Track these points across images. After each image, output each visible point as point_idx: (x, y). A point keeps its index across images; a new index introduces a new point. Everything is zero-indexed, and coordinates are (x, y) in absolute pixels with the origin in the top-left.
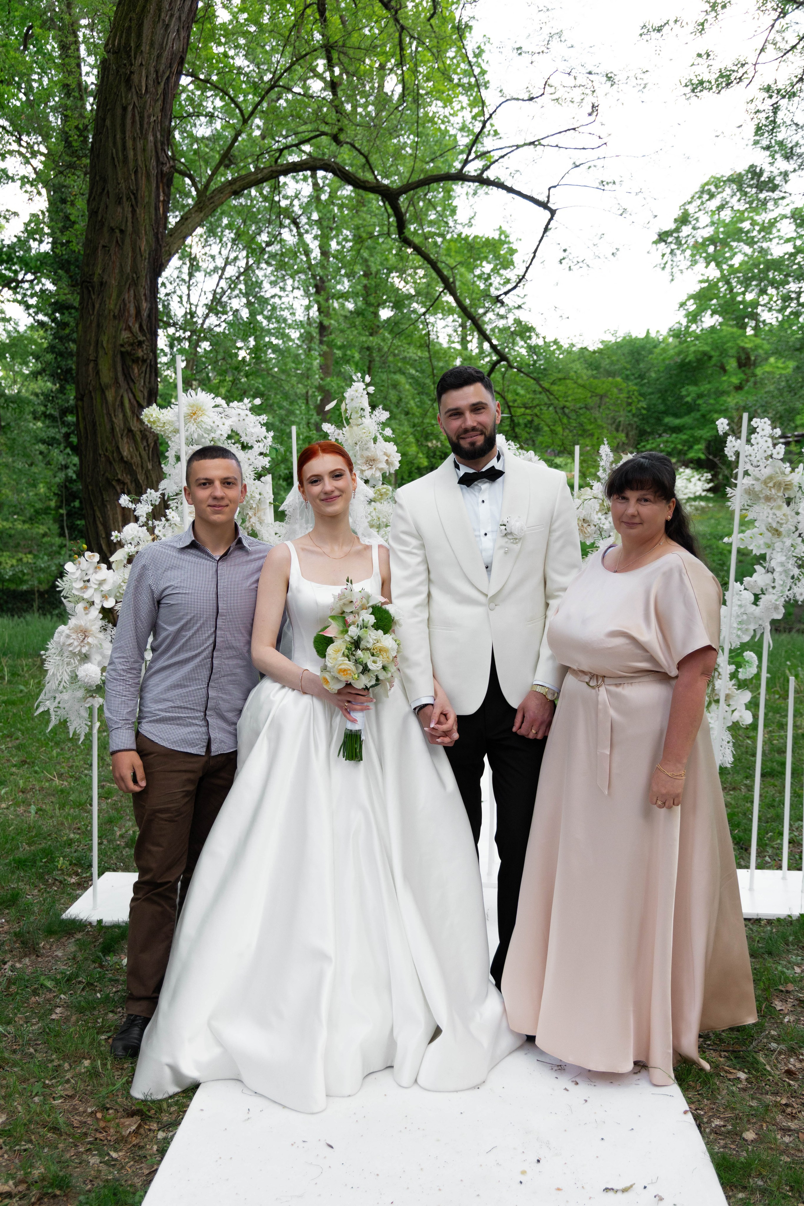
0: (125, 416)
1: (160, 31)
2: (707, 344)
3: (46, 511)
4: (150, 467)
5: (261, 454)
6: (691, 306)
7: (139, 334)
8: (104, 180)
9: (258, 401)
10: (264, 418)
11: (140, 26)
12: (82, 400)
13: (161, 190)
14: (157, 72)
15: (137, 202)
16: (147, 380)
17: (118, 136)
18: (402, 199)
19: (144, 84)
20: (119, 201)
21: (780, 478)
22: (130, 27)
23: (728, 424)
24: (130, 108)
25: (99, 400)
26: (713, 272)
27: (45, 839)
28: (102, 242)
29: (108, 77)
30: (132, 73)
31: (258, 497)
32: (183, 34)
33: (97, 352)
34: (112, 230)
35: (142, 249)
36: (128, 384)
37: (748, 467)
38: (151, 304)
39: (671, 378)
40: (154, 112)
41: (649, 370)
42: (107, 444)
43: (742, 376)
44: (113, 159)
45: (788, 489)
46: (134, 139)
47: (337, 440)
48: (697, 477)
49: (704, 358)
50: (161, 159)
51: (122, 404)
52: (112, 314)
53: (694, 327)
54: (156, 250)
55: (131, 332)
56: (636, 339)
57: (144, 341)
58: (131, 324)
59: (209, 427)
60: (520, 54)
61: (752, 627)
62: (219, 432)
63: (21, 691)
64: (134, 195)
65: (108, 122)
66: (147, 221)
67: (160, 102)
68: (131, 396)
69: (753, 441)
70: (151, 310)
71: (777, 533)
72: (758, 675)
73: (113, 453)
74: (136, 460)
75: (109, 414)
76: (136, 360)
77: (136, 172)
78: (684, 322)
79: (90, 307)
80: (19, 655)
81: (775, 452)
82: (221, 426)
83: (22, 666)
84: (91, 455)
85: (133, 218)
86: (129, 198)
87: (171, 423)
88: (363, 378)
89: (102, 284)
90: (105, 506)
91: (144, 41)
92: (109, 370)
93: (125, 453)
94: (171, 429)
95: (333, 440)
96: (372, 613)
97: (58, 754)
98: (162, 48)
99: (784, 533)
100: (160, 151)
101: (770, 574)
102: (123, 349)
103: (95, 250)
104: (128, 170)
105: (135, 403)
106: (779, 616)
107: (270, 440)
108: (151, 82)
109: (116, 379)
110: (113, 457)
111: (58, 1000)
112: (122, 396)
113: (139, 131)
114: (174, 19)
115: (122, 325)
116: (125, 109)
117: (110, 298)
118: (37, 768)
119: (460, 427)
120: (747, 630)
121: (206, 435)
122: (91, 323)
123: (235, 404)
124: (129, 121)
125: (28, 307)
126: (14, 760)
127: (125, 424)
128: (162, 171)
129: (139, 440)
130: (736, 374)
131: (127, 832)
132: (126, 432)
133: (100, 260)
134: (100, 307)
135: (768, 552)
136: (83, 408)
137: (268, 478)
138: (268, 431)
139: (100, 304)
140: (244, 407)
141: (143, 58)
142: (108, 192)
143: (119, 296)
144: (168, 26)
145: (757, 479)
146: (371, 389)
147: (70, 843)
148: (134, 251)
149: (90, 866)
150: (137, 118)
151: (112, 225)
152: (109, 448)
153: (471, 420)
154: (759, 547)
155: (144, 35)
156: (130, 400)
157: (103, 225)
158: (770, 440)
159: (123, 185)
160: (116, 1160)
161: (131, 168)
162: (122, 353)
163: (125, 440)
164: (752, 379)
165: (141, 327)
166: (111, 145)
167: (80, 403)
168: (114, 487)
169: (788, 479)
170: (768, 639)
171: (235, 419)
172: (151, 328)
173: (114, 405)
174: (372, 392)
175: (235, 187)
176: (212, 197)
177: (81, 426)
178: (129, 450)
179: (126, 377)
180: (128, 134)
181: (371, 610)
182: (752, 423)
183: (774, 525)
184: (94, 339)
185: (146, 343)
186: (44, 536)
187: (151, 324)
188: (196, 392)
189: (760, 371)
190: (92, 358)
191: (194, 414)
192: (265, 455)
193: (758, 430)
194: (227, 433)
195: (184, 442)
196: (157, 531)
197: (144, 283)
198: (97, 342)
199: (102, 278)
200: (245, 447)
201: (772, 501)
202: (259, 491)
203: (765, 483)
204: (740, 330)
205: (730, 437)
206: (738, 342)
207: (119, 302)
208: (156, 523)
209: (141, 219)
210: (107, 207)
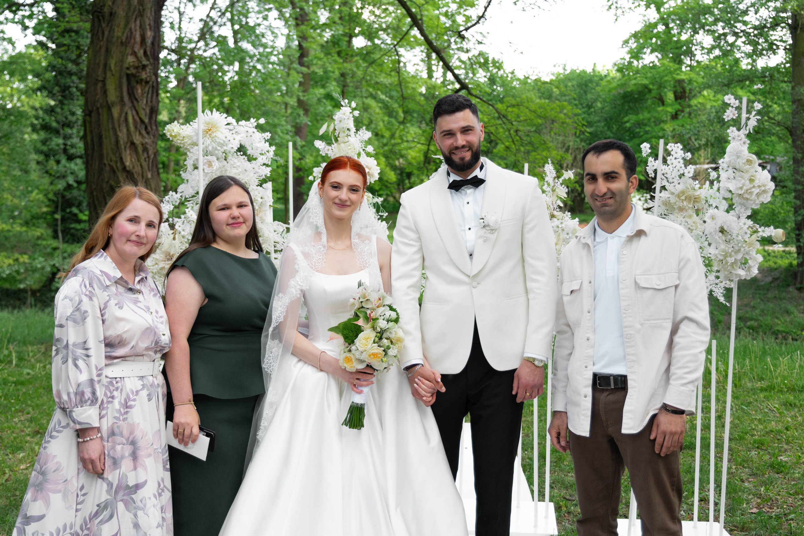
0: (128, 130)
2: (646, 78)
3: (42, 216)
4: (149, 176)
5: (264, 164)
6: (633, 45)
7: (144, 59)
9: (262, 121)
10: (268, 135)
12: (90, 115)
16: (149, 99)
21: (691, 193)
23: (650, 148)
25: (105, 116)
26: (653, 15)
31: (260, 200)
33: (105, 73)
36: (132, 102)
37: (665, 183)
38: (155, 33)
39: (615, 108)
41: (595, 101)
42: (111, 155)
43: (678, 107)
45: (697, 202)
47: (327, 154)
49: (644, 91)
51: (126, 120)
52: (120, 40)
53: (635, 63)
55: (136, 56)
56: (584, 72)
57: (147, 65)
58: (136, 50)
59: (222, 142)
62: (231, 146)
63: (28, 374)
68: (134, 113)
69: (668, 162)
70: (154, 38)
73: (116, 162)
74: (137, 169)
75: (114, 129)
76: (140, 81)
78: (628, 57)
79: (100, 34)
80: (25, 343)
81: (686, 171)
82: (232, 141)
83: (28, 352)
84: (97, 164)
87: (190, 137)
88: (350, 103)
89: (111, 14)
92: (116, 89)
93: (128, 163)
94: (189, 142)
95: (324, 155)
102: (128, 72)
105: (138, 119)
107: (271, 153)
109: (122, 98)
110: (116, 166)
112: (126, 113)
115: (129, 51)
117: (118, 27)
119: (452, 144)
121: (219, 148)
122: (101, 48)
123: (243, 123)
126: (28, 431)
127: (128, 137)
130: (672, 105)
132: (129, 144)
134: (109, 34)
136: (90, 123)
137: (269, 185)
138: (270, 146)
139: (110, 32)
140: (251, 125)
143: (126, 25)
145: (672, 193)
146: (357, 113)
152: (114, 158)
153: (461, 140)
156: (133, 117)
158: (682, 161)
162: (128, 75)
163: (128, 152)
164: (687, 110)
165: (145, 53)
167: (88, 118)
169: (697, 193)
171: (243, 135)
172: (154, 53)
173: (119, 121)
174: (357, 115)
177: (89, 138)
178: (131, 161)
179: (130, 96)
182: (668, 147)
184: (102, 62)
185: (149, 67)
186: (39, 238)
187: (154, 50)
188: (212, 112)
189: (694, 102)
190: (100, 78)
191: (210, 130)
192: (267, 165)
193: (672, 153)
194: (236, 146)
195: (201, 153)
196: (177, 227)
197: (149, 15)
198: (105, 65)
199: (112, 9)
200: (250, 159)
201: (684, 211)
202: (260, 196)
203: (679, 196)
204: (677, 66)
205: (650, 159)
206: (675, 76)
207: (127, 31)
208: (176, 220)
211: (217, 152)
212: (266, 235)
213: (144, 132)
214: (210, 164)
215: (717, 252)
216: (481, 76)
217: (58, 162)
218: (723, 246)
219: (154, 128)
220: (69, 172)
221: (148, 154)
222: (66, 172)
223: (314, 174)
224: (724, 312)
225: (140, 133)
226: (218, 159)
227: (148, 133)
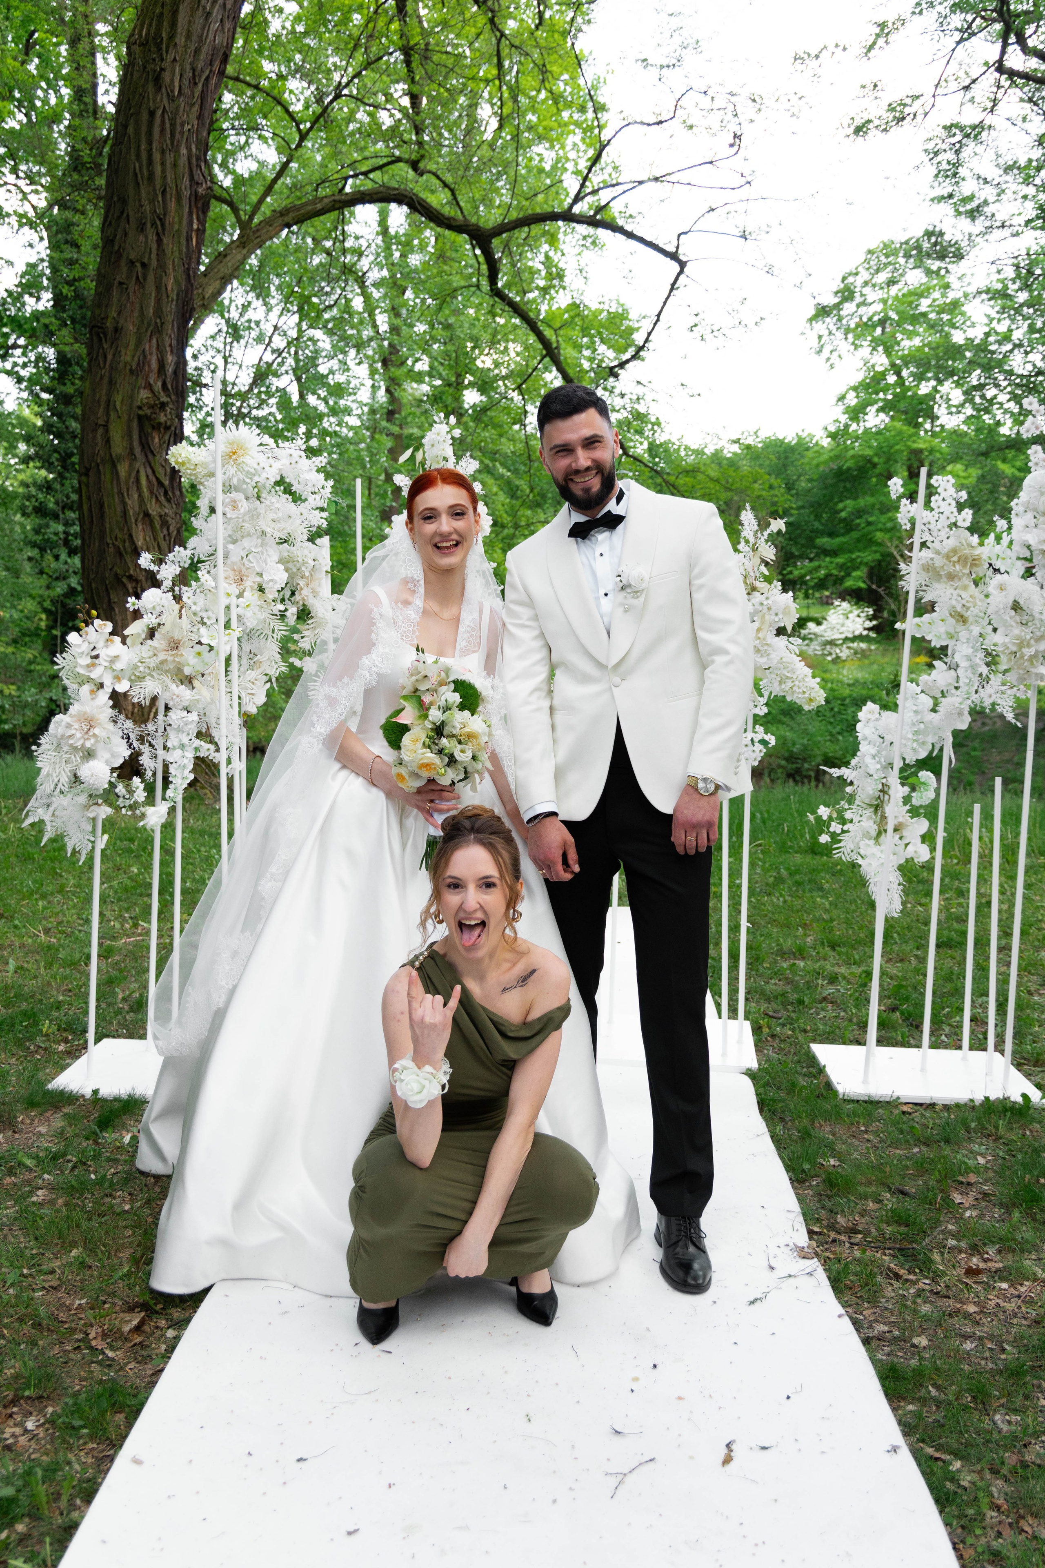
0: (140, 495)
1: (199, 21)
2: (870, 447)
5: (317, 508)
6: (852, 400)
7: (162, 393)
8: (124, 201)
9: (314, 442)
10: (321, 460)
11: (175, 13)
12: (87, 474)
13: (195, 217)
14: (194, 70)
15: (164, 229)
17: (143, 147)
18: (496, 242)
19: (177, 84)
20: (142, 228)
21: (967, 551)
22: (162, 14)
23: (902, 486)
24: (159, 112)
25: (108, 476)
26: (880, 360)
27: (26, 1000)
28: (118, 278)
29: (132, 75)
30: (162, 69)
31: (312, 563)
32: (228, 25)
33: (108, 414)
34: (132, 263)
35: (169, 288)
36: (146, 456)
37: (926, 537)
38: (179, 358)
40: (189, 120)
41: (799, 477)
42: (117, 531)
44: (136, 175)
45: (976, 565)
46: (163, 152)
48: (856, 612)
49: (866, 465)
50: (196, 178)
51: (138, 481)
52: (128, 367)
53: (854, 426)
54: (187, 291)
55: (152, 391)
57: (168, 403)
58: (152, 381)
59: (252, 471)
61: (930, 740)
62: (264, 475)
64: (161, 220)
65: (131, 130)
66: (177, 254)
67: (197, 107)
68: (149, 471)
69: (932, 505)
70: (177, 364)
71: (962, 619)
72: (935, 802)
73: (124, 541)
75: (120, 493)
76: (157, 427)
77: (164, 193)
78: (844, 418)
79: (100, 358)
81: (960, 518)
82: (267, 468)
84: (97, 544)
85: (158, 250)
86: (153, 224)
87: (205, 465)
88: (447, 418)
89: (116, 330)
90: (112, 609)
91: (179, 31)
92: (123, 437)
93: (140, 544)
94: (205, 472)
96: (455, 691)
97: (44, 908)
98: (201, 40)
99: (971, 619)
100: (194, 169)
101: (952, 671)
102: (141, 412)
103: (109, 288)
104: (154, 190)
105: (154, 481)
106: (963, 724)
107: (329, 490)
108: (186, 82)
109: (132, 449)
110: (124, 548)
111: (40, 1181)
112: (138, 472)
113: (168, 142)
114: (217, 7)
115: (141, 382)
116: (152, 114)
117: (126, 348)
118: (17, 922)
119: (570, 465)
120: (924, 743)
121: (248, 480)
122: (102, 378)
123: (284, 444)
124: (156, 130)
125: (20, 380)
127: (140, 506)
128: (196, 192)
129: (158, 526)
131: (130, 995)
132: (141, 516)
133: (115, 300)
134: (113, 359)
135: (951, 643)
136: (87, 486)
137: (325, 541)
138: (326, 480)
139: (114, 355)
140: (296, 448)
141: (177, 52)
142: (128, 216)
143: (137, 346)
144: (209, 14)
145: (938, 553)
146: (457, 433)
147: (58, 1006)
148: (158, 289)
149: (85, 1031)
150: (168, 125)
151: (133, 256)
152: (119, 536)
153: (583, 459)
154: (939, 637)
155: (179, 24)
156: (147, 477)
157: (119, 256)
158: (954, 503)
159: (147, 208)
160: (113, 1360)
161: (158, 186)
162: (140, 417)
163: (141, 527)
165: (164, 385)
166: (133, 157)
167: (84, 479)
168: (125, 586)
169: (976, 553)
170: (949, 753)
171: (285, 461)
172: (177, 387)
173: (127, 482)
174: (457, 436)
175: (287, 219)
176: (258, 230)
177: (85, 507)
178: (145, 540)
179: (143, 448)
180: (155, 145)
181: (452, 686)
182: (933, 481)
183: (959, 609)
184: (104, 398)
185: (171, 407)
186: (30, 663)
187: (177, 382)
188: (237, 426)
190: (101, 422)
191: (234, 453)
192: (322, 509)
193: (939, 490)
194: (274, 477)
195: (220, 488)
196: (185, 599)
197: (169, 331)
198: (109, 401)
199: (118, 322)
200: (297, 498)
201: (956, 579)
202: (312, 556)
203: (948, 557)
204: (912, 430)
205: (904, 501)
206: (909, 443)
207: (138, 353)
208: (184, 589)
209: (168, 251)
210: (126, 234)
211: (244, 486)
212: (320, 615)
213: (162, 499)
214: (235, 506)
215: (1007, 640)
217: (57, 557)
218: (1016, 631)
219: (178, 493)
220: (71, 570)
221: (168, 530)
222: (67, 571)
224: (976, 770)
225: (157, 500)
226: (247, 498)
227: (169, 501)
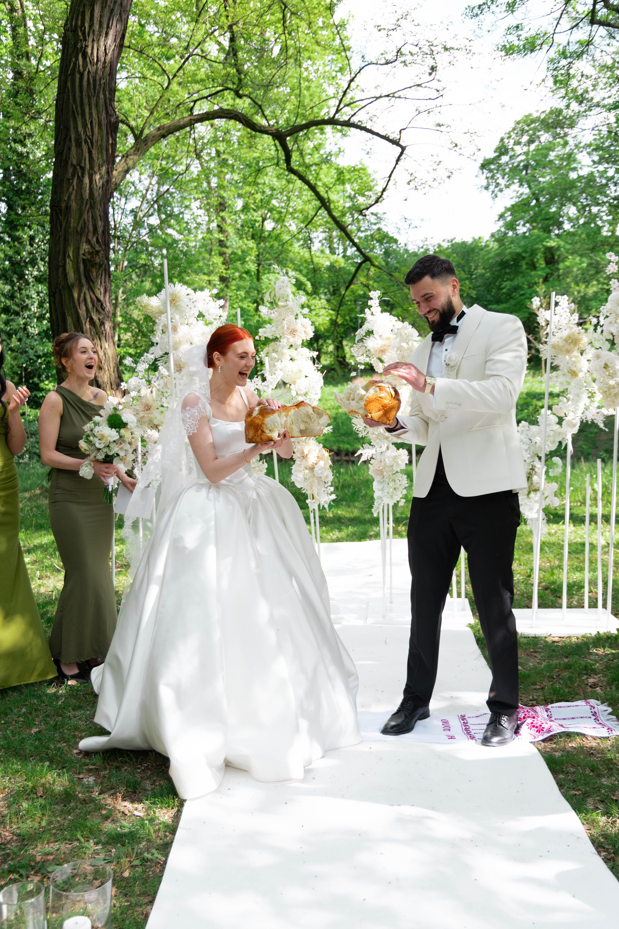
0: (87, 308)
1: (107, 14)
2: (520, 247)
6: (508, 217)
7: (97, 245)
8: (67, 128)
9: (214, 291)
11: (92, 11)
12: (54, 296)
13: (110, 136)
14: (104, 45)
15: (92, 145)
16: (103, 281)
17: (78, 94)
18: (289, 139)
19: (95, 55)
20: (79, 145)
21: (576, 337)
22: (84, 12)
23: (540, 301)
24: (86, 73)
25: (67, 296)
26: (525, 191)
28: (67, 176)
29: (67, 50)
30: (85, 47)
32: (123, 17)
33: (64, 259)
34: (75, 166)
35: (97, 181)
36: (89, 284)
37: (555, 329)
38: (105, 223)
39: (494, 274)
40: (102, 76)
41: (477, 267)
43: (548, 271)
44: (73, 112)
46: (89, 98)
49: (518, 258)
50: (109, 112)
51: (85, 300)
52: (75, 230)
53: (510, 234)
54: (107, 182)
55: (91, 244)
56: (466, 243)
57: (100, 251)
58: (90, 238)
59: (183, 309)
60: (380, 30)
61: (559, 439)
62: (192, 312)
64: (90, 139)
65: (69, 84)
66: (100, 160)
67: (107, 68)
68: (91, 293)
69: (557, 312)
70: (104, 227)
71: (575, 374)
74: (97, 341)
75: (75, 307)
76: (95, 265)
77: (91, 123)
78: (503, 229)
79: (58, 225)
81: (571, 319)
82: (193, 308)
85: (89, 158)
86: (86, 142)
87: (157, 307)
88: (287, 272)
89: (68, 208)
91: (95, 22)
92: (74, 272)
94: (157, 311)
98: (107, 26)
99: (580, 374)
100: (107, 106)
101: (570, 402)
102: (84, 257)
103: (61, 182)
104: (86, 121)
105: (94, 298)
106: (576, 431)
107: (225, 315)
108: (101, 53)
109: (80, 280)
112: (85, 294)
113: (92, 91)
114: (117, 5)
115: (84, 239)
116: (82, 75)
117: (73, 219)
120: (555, 442)
122: (60, 238)
123: (199, 293)
124: (85, 84)
127: (87, 314)
128: (110, 121)
129: (98, 326)
130: (543, 269)
132: (88, 320)
133: (65, 189)
134: (66, 226)
135: (569, 387)
136: (54, 303)
138: (223, 312)
139: (66, 223)
140: (206, 295)
141: (95, 35)
142: (70, 137)
143: (80, 217)
144: (112, 11)
145: (560, 338)
148: (90, 182)
150: (91, 81)
151: (75, 162)
154: (562, 384)
155: (95, 18)
156: (91, 296)
157: (67, 162)
158: (569, 310)
159: (82, 132)
161: (88, 119)
162: (84, 260)
163: (88, 326)
164: (556, 274)
165: (97, 240)
166: (71, 101)
167: (52, 298)
169: (582, 337)
170: (570, 448)
171: (201, 303)
172: (104, 239)
173: (79, 301)
174: (294, 282)
175: (163, 133)
176: (146, 140)
179: (87, 278)
180: (84, 93)
182: (557, 299)
183: (573, 368)
184: (62, 249)
185: (102, 252)
187: (104, 236)
188: (175, 284)
189: (561, 266)
190: (61, 264)
191: (175, 300)
193: (561, 303)
194: (196, 313)
195: (169, 319)
196: (153, 382)
197: (99, 207)
198: (65, 252)
199: (67, 203)
200: (207, 323)
201: (571, 352)
203: (566, 340)
204: (546, 235)
205: (541, 310)
206: (544, 243)
207: (81, 221)
208: (152, 376)
209: (95, 158)
210: (70, 149)
213: (100, 309)
214: (174, 329)
215: (602, 385)
216: (378, 251)
217: (20, 340)
218: (607, 380)
219: (108, 305)
220: (29, 347)
221: (104, 327)
222: (27, 348)
223: (260, 334)
225: (97, 310)
227: (103, 310)
